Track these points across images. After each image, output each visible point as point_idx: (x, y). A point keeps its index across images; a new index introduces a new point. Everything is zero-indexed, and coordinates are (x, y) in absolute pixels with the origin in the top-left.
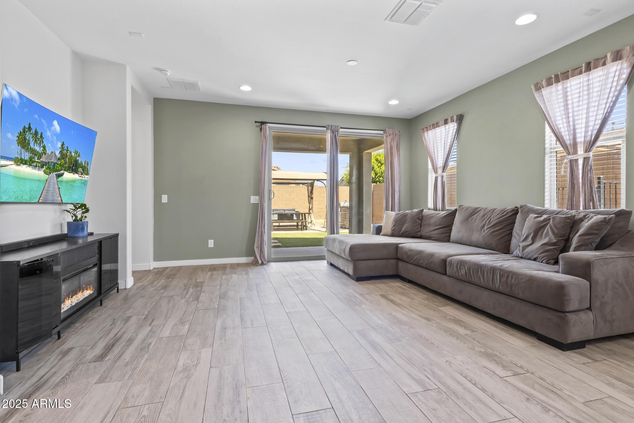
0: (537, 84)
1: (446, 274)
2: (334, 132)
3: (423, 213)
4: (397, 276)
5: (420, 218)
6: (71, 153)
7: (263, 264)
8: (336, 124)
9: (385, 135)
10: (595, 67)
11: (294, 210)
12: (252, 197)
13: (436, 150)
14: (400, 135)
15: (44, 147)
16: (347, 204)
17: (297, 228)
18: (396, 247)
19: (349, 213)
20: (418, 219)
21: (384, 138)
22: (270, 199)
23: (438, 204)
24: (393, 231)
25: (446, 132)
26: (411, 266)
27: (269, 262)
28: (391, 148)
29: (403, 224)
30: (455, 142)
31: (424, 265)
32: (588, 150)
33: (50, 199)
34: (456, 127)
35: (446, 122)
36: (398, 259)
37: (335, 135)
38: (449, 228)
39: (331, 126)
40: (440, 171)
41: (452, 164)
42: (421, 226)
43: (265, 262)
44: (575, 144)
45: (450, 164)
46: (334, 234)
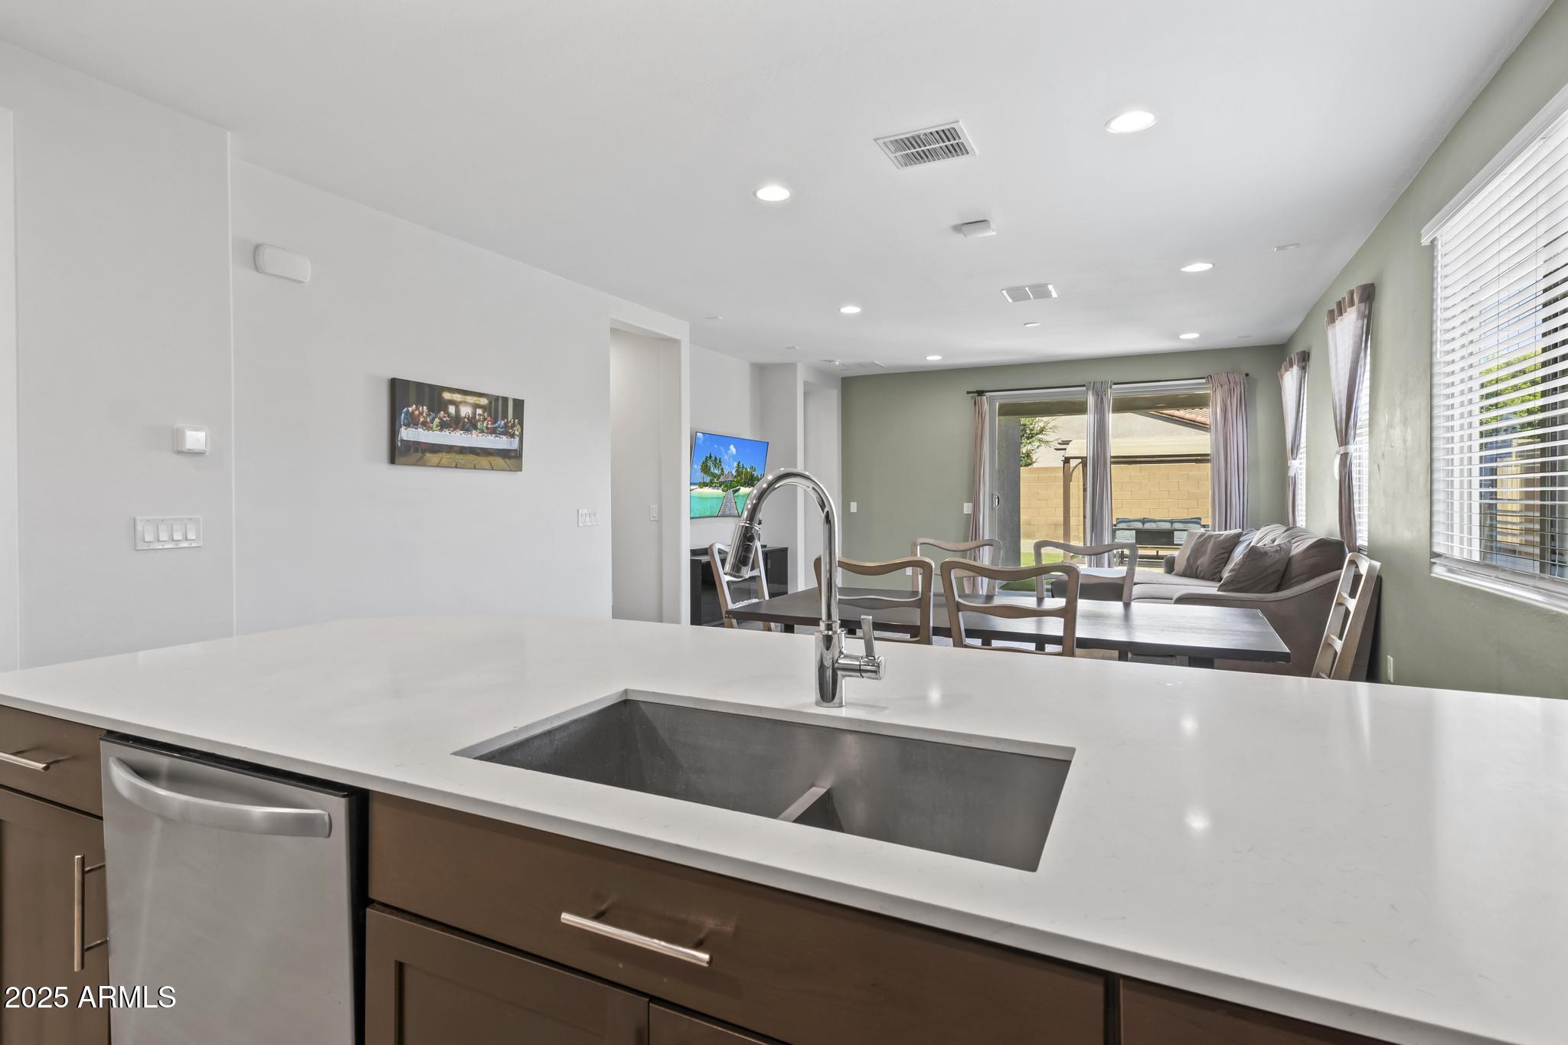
2: (1100, 393)
6: (746, 469)
8: (1103, 379)
9: (1211, 386)
12: (966, 505)
13: (1288, 416)
15: (722, 469)
21: (1212, 390)
22: (992, 509)
33: (727, 512)
34: (1299, 374)
37: (1102, 398)
39: (1094, 383)
45: (1301, 444)
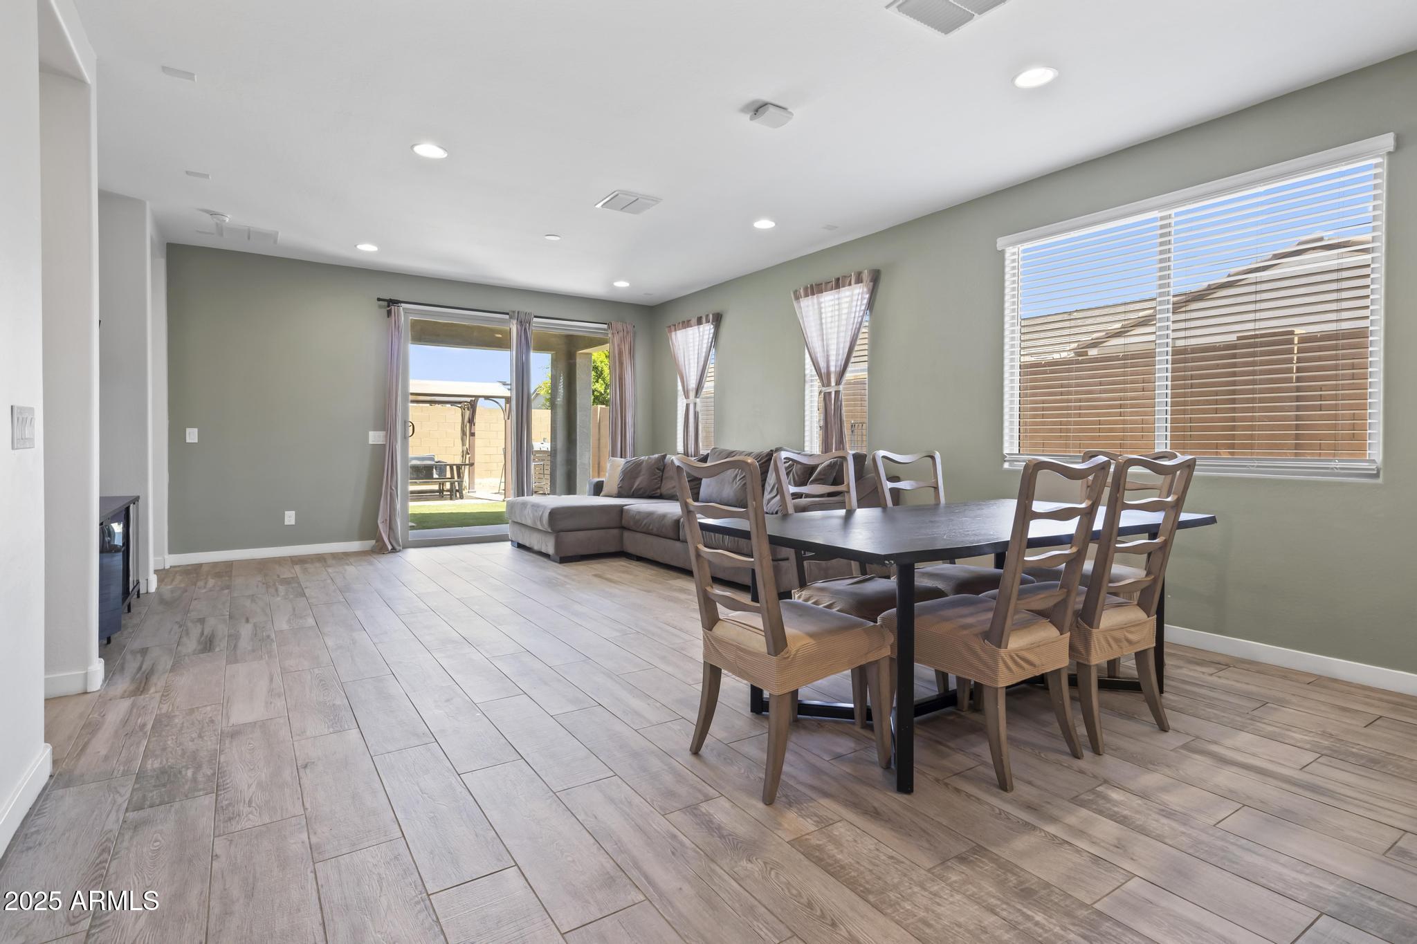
0: (796, 291)
1: (678, 540)
2: (524, 323)
3: (666, 460)
4: (621, 554)
5: (661, 468)
7: (394, 550)
8: (528, 311)
9: (610, 332)
10: (844, 286)
11: (432, 459)
12: (371, 434)
13: (686, 363)
14: (635, 333)
16: (547, 446)
17: (440, 494)
18: (620, 510)
19: (551, 462)
20: (658, 469)
21: (610, 335)
22: (405, 438)
23: (689, 446)
24: (620, 489)
25: (700, 336)
26: (639, 536)
27: (405, 547)
28: (620, 353)
29: (636, 478)
30: (713, 351)
31: (655, 531)
32: (838, 383)
34: (712, 331)
35: (699, 322)
36: (623, 528)
37: (525, 329)
38: (697, 483)
39: (518, 312)
40: (692, 394)
41: (709, 386)
42: (662, 480)
43: (398, 548)
44: (828, 373)
45: (705, 386)
46: (523, 495)
